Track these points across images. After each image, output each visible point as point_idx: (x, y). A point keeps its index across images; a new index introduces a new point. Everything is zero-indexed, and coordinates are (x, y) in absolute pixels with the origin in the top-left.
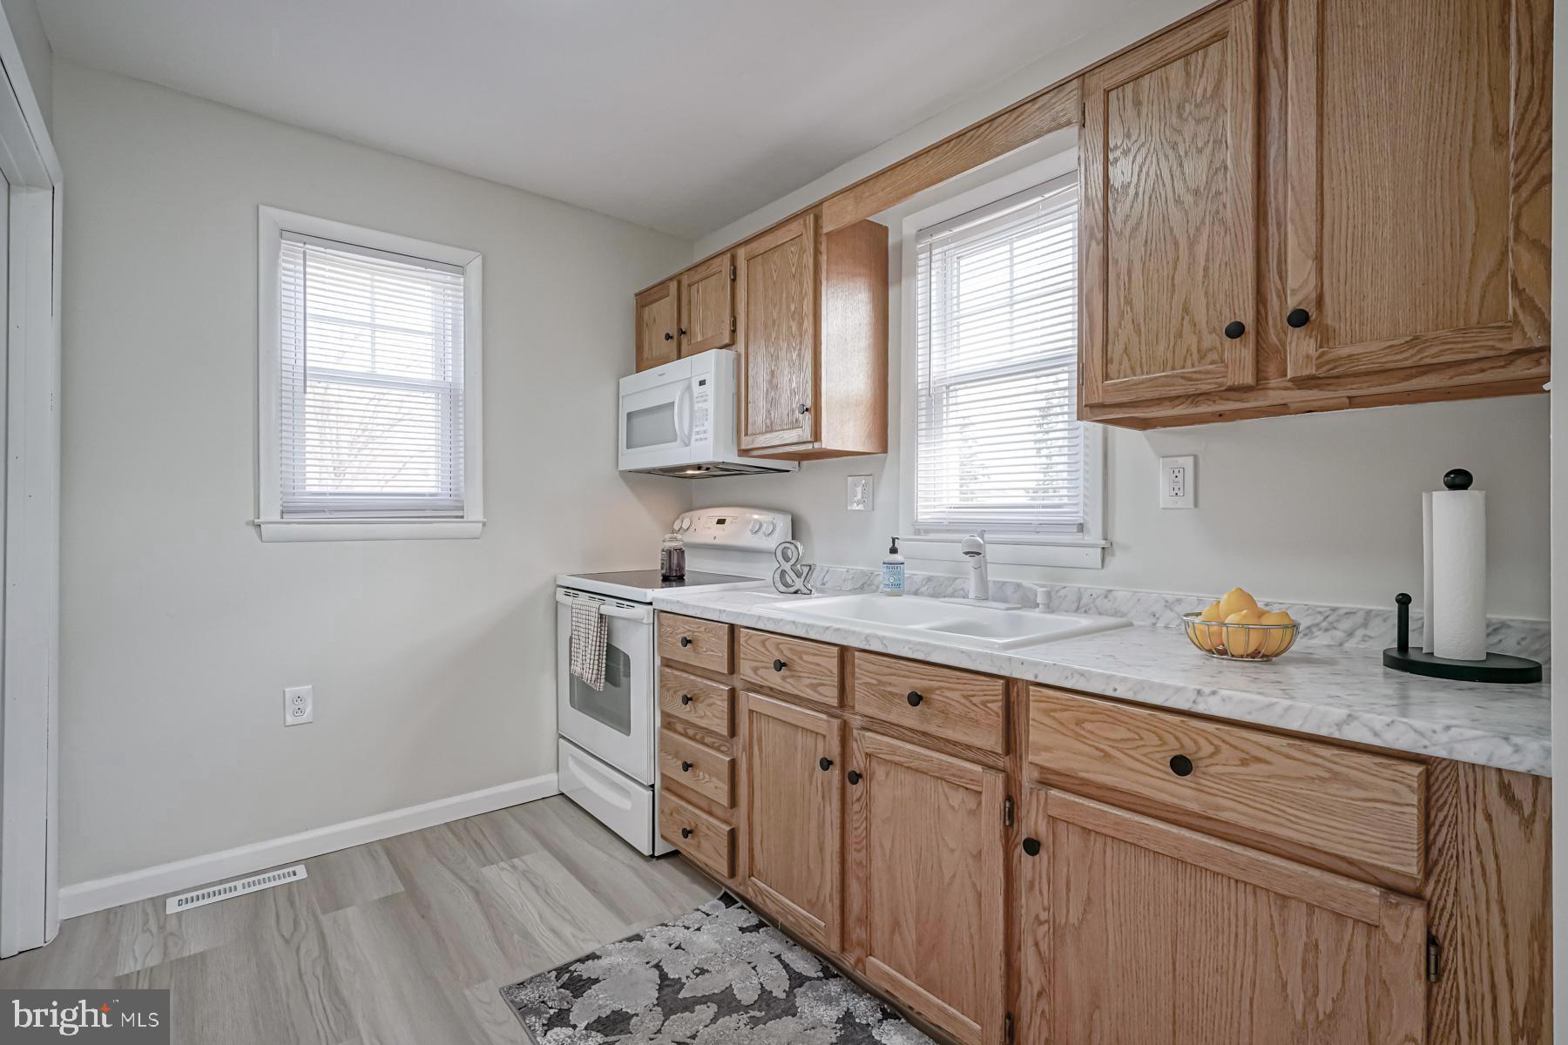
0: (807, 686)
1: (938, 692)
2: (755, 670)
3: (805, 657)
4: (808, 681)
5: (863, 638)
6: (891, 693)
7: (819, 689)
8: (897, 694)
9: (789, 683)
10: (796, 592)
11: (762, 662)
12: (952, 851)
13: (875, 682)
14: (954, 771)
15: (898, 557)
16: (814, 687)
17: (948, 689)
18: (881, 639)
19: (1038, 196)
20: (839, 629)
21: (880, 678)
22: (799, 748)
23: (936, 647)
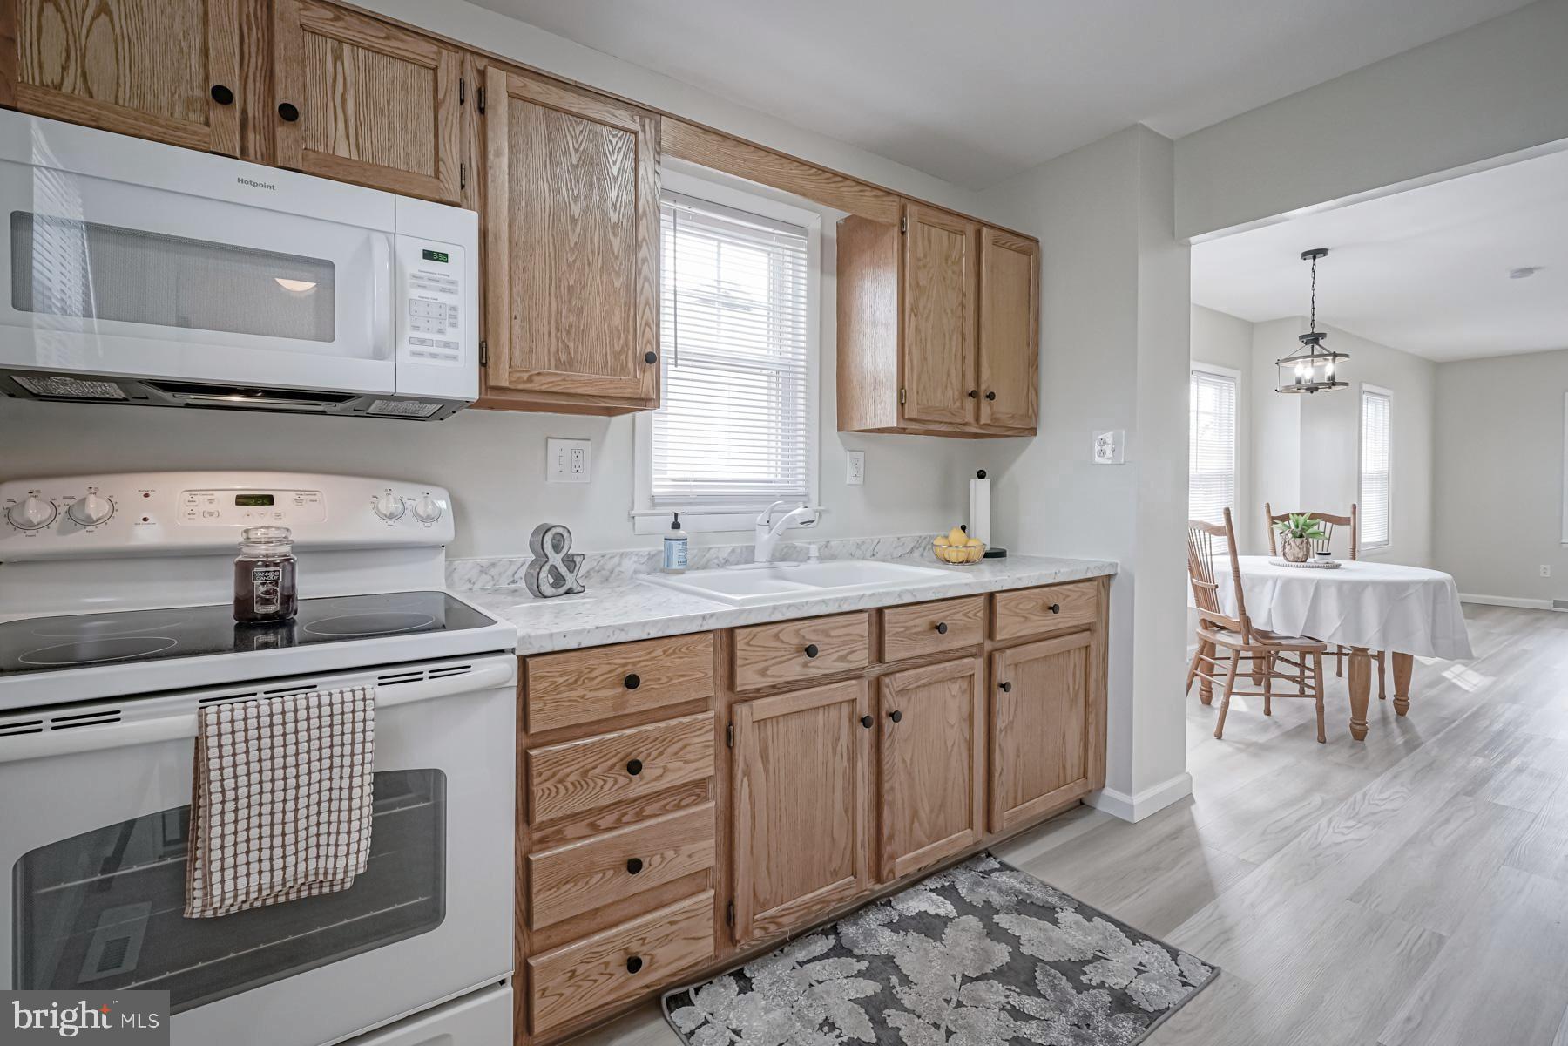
0: (835, 661)
1: (948, 618)
2: (763, 672)
3: (833, 633)
4: (835, 656)
5: (896, 595)
6: (916, 634)
7: (848, 658)
8: (919, 632)
9: (814, 667)
10: (567, 593)
11: (775, 658)
12: (952, 726)
13: (903, 629)
14: (959, 669)
15: (681, 533)
16: (843, 659)
17: (954, 614)
18: (911, 592)
19: (772, 227)
20: (873, 594)
21: (907, 624)
22: (820, 730)
23: (950, 586)
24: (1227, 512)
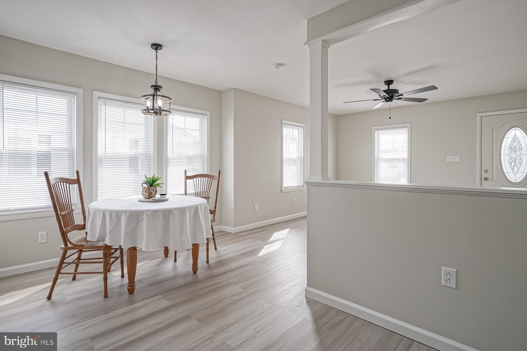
24: (77, 172)
